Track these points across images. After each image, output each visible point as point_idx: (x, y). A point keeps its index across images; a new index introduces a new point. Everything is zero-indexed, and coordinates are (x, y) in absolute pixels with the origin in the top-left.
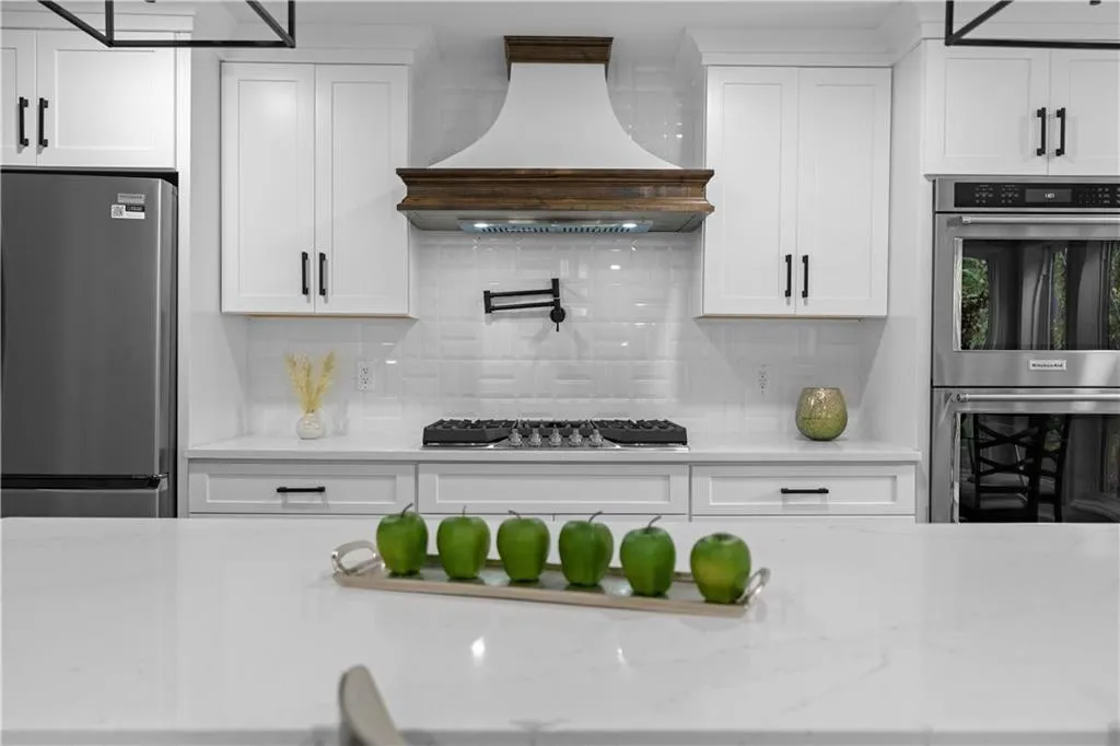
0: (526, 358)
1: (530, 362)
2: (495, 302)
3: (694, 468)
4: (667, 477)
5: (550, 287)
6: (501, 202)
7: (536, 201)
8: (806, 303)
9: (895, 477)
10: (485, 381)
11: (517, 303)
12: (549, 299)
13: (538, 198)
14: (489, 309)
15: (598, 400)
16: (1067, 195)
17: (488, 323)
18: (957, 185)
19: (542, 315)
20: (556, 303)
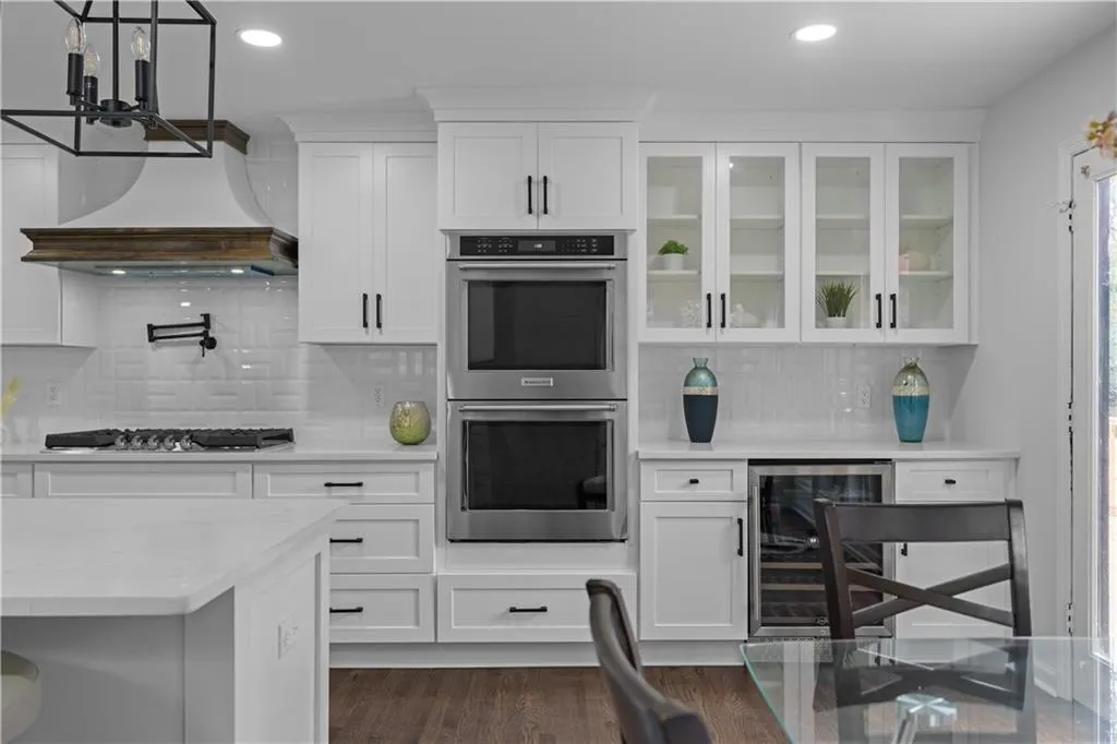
0: (184, 379)
1: (188, 382)
2: (156, 333)
3: (256, 467)
4: (234, 474)
5: (202, 320)
6: (105, 254)
7: (132, 254)
8: (381, 333)
9: (418, 473)
10: (152, 397)
11: (180, 333)
12: (200, 330)
13: (135, 251)
14: (152, 339)
15: (245, 413)
16: (552, 246)
17: (154, 350)
18: (462, 238)
19: (193, 344)
20: (205, 334)
